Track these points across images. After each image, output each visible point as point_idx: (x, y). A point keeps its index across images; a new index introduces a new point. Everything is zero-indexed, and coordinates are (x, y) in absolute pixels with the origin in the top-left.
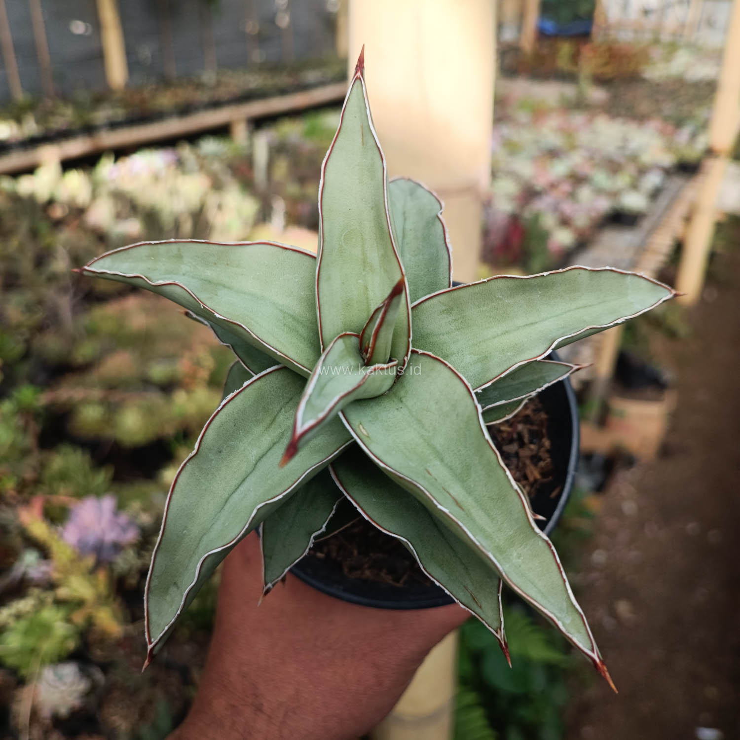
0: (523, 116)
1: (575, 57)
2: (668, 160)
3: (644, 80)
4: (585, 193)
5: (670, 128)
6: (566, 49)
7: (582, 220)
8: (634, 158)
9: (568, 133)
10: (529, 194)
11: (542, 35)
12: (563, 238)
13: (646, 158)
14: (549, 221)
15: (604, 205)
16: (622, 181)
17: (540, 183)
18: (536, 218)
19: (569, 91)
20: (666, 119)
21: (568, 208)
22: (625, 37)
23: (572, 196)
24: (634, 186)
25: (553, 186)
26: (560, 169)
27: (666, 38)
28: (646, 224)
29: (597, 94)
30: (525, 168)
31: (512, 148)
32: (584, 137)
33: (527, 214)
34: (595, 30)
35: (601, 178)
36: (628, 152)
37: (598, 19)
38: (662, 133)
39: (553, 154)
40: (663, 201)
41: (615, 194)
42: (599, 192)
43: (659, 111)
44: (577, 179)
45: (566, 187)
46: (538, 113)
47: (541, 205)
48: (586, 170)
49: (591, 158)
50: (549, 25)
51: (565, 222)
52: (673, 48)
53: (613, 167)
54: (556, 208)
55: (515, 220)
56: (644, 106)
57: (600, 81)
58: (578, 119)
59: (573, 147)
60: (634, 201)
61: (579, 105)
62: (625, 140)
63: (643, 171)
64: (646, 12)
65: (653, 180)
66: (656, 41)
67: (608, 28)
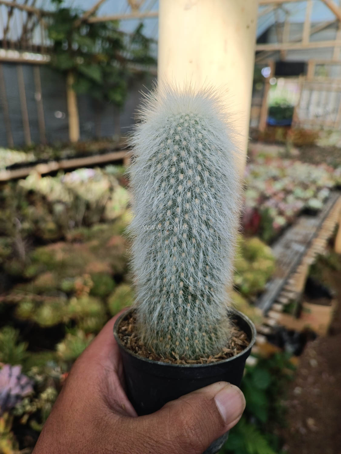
0: (260, 160)
1: (285, 135)
2: (331, 184)
3: (317, 147)
4: (291, 198)
5: (331, 169)
6: (280, 131)
7: (289, 212)
8: (314, 182)
9: (282, 169)
10: (263, 198)
11: (269, 125)
12: (280, 221)
13: (320, 183)
14: (273, 212)
15: (300, 205)
16: (309, 193)
17: (268, 193)
18: (267, 210)
19: (282, 150)
20: (329, 164)
21: (282, 206)
22: (307, 127)
23: (284, 200)
24: (315, 196)
25: (275, 194)
26: (278, 186)
27: (326, 128)
28: (322, 215)
29: (295, 152)
30: (261, 185)
31: (255, 175)
32: (289, 171)
33: (262, 208)
34: (293, 124)
35: (299, 192)
36: (311, 180)
37: (295, 119)
38: (327, 171)
39: (275, 179)
40: (330, 204)
41: (306, 200)
42: (298, 198)
43: (325, 161)
44: (287, 192)
45: (281, 195)
46: (268, 159)
47: (269, 204)
48: (291, 187)
49: (294, 181)
50: (272, 121)
51: (281, 213)
52: (330, 133)
53: (305, 186)
54: (276, 206)
55: (256, 210)
56: (318, 158)
57: (297, 146)
58: (286, 163)
59: (285, 176)
60: (315, 204)
61: (286, 156)
62: (309, 174)
63: (319, 189)
64: (317, 116)
65: (325, 193)
66: (322, 129)
67: (299, 123)
